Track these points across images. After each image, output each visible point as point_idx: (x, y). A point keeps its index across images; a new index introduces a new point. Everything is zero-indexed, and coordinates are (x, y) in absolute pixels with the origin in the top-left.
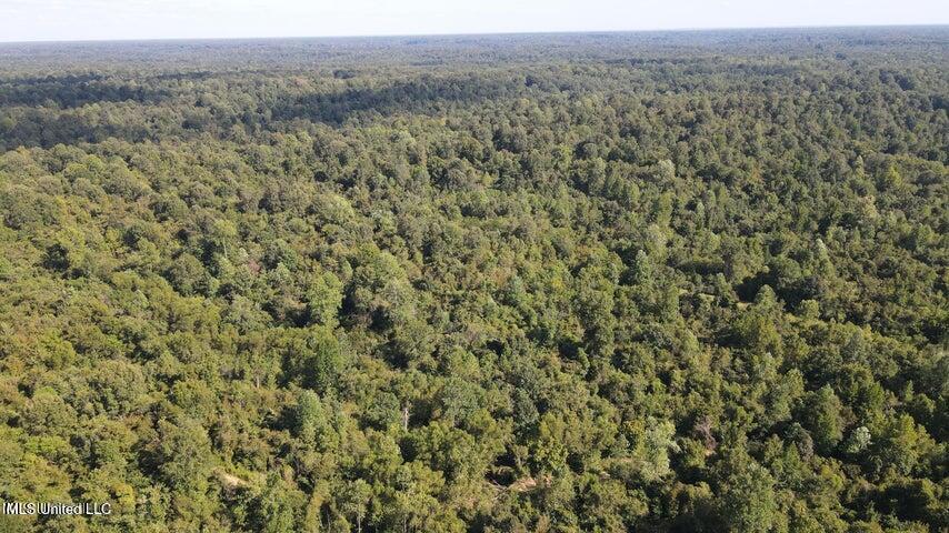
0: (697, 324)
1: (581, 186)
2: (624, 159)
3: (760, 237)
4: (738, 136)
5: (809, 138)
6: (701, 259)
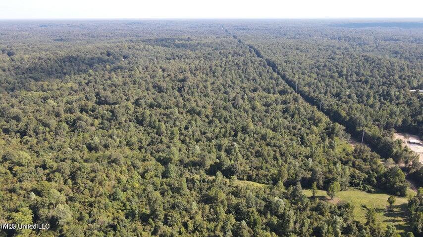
0: (195, 193)
1: (140, 122)
2: (156, 106)
6: (193, 159)
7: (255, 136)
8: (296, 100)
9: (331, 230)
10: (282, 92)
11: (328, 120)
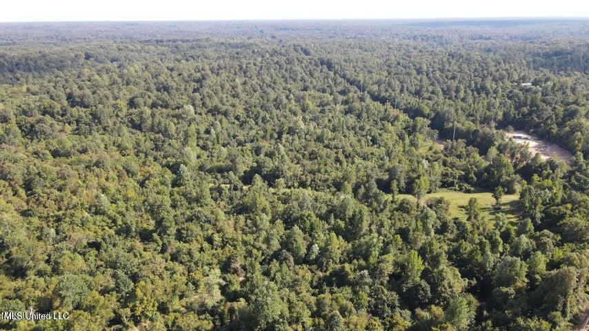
0: (222, 203)
1: (137, 126)
2: (162, 106)
3: (249, 145)
4: (227, 86)
5: (265, 84)
6: (218, 164)
7: (308, 137)
8: (362, 99)
9: (420, 227)
10: (343, 93)
11: (407, 118)
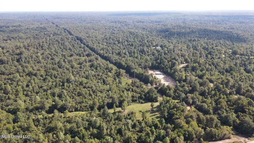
7: (76, 83)
8: (97, 59)
9: (126, 128)
10: (88, 55)
11: (116, 68)
